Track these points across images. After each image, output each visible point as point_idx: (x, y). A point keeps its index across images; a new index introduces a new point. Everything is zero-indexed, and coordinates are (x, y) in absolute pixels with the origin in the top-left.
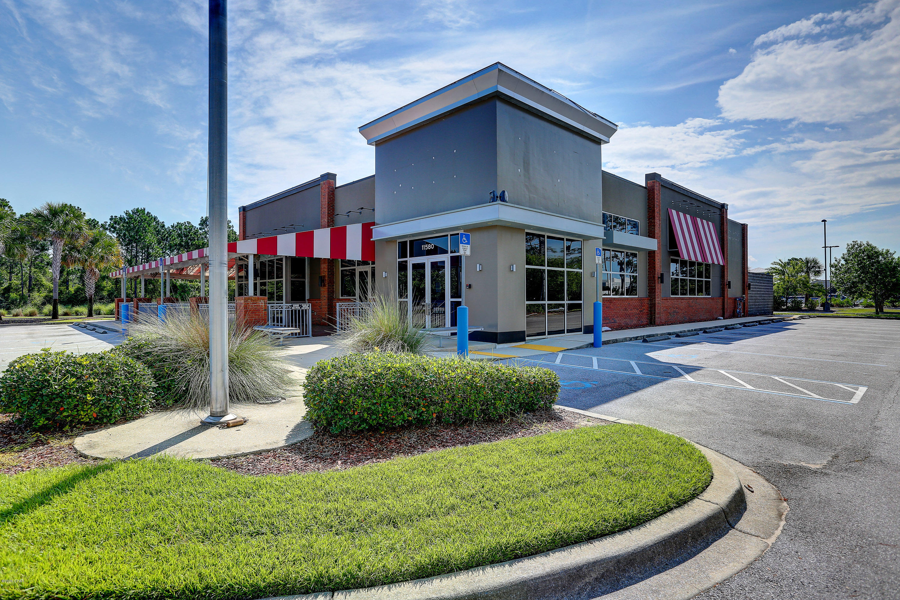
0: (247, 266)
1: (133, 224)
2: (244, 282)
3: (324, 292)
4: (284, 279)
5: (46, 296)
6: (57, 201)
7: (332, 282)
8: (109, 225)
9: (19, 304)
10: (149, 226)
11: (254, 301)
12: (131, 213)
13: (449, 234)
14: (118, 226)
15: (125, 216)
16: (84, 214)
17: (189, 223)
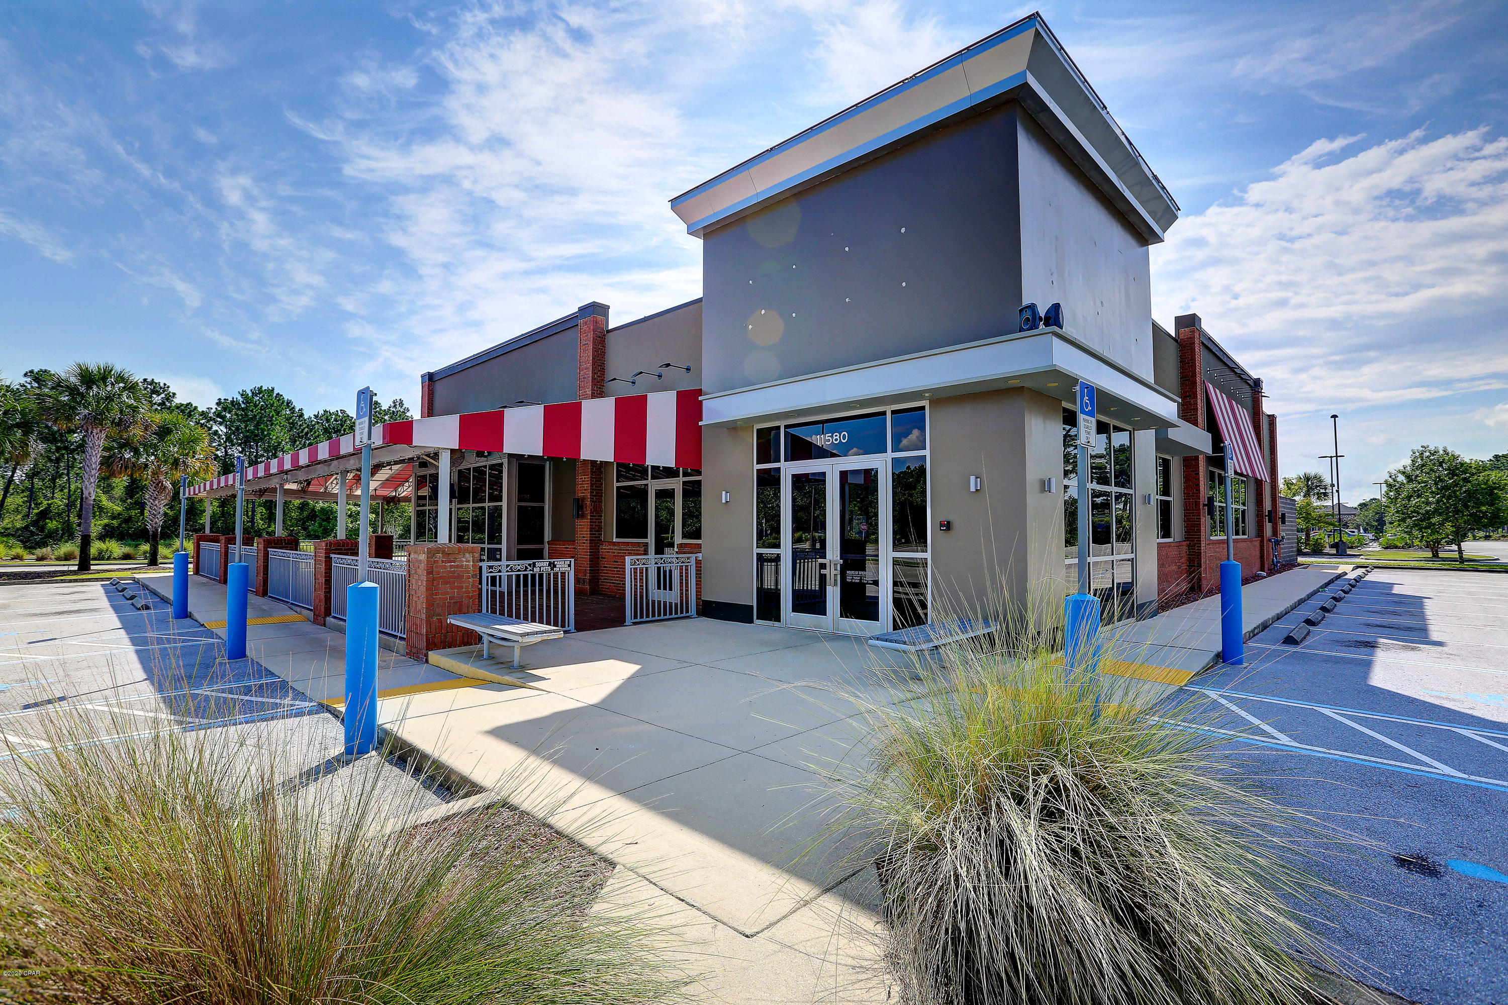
0: (435, 478)
1: (252, 411)
2: (427, 508)
3: (583, 528)
4: (504, 504)
5: (106, 525)
6: (94, 362)
7: (597, 511)
8: (215, 412)
9: (62, 537)
10: (277, 415)
11: (447, 554)
12: (250, 395)
13: (889, 409)
14: (228, 415)
15: (240, 398)
16: (174, 394)
17: (343, 411)
